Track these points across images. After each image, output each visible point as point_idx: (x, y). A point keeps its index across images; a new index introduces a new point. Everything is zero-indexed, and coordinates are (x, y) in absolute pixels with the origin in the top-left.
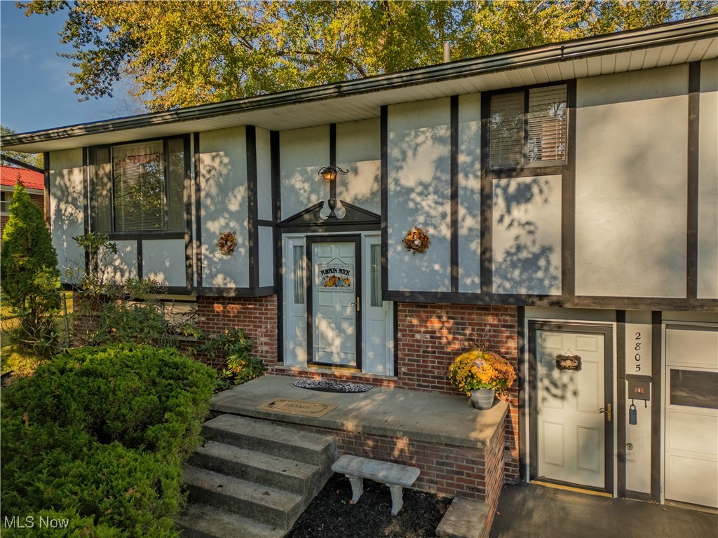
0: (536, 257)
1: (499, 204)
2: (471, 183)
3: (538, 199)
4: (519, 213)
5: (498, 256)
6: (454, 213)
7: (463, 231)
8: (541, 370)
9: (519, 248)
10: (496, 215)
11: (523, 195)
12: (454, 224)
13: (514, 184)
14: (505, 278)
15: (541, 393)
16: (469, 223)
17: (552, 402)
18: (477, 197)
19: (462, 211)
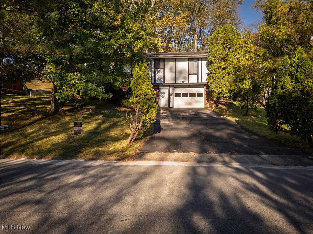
0: (161, 79)
1: (156, 73)
2: (153, 70)
3: (161, 72)
4: (159, 74)
5: (156, 79)
6: (151, 73)
7: (152, 76)
8: (161, 94)
9: (159, 78)
10: (156, 74)
11: (159, 72)
12: (151, 75)
13: (158, 70)
14: (157, 81)
15: (161, 97)
16: (153, 75)
17: (162, 98)
18: (154, 72)
19: (152, 73)
